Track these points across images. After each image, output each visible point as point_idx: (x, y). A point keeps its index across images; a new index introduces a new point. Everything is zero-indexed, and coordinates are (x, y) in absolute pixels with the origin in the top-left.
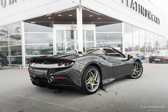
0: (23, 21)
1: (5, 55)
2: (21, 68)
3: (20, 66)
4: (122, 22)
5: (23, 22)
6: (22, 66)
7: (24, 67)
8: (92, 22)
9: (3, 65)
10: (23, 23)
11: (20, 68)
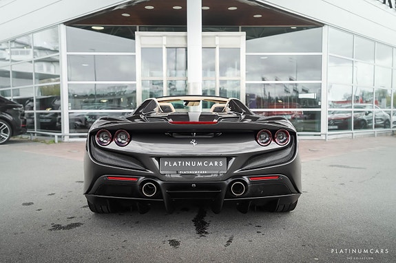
0: (65, 23)
1: (21, 107)
2: (59, 142)
3: (54, 136)
4: (324, 25)
5: (62, 25)
6: (59, 137)
7: (67, 139)
8: (240, 27)
9: (14, 132)
10: (63, 27)
11: (54, 142)
